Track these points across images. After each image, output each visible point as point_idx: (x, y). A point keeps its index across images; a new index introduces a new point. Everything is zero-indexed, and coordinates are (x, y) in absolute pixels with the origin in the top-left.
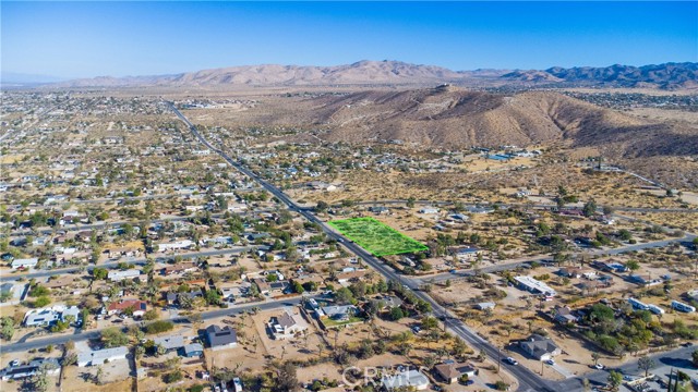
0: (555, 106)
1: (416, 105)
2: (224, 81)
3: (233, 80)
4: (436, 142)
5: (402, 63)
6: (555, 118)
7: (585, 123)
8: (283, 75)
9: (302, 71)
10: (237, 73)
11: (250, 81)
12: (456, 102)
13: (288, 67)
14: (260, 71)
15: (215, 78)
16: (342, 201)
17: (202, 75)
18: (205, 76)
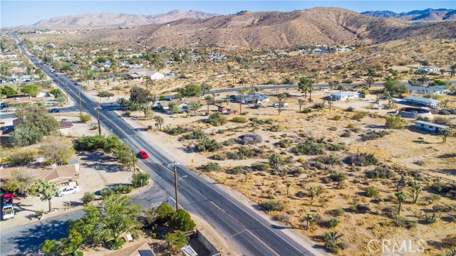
0: (342, 17)
1: (225, 22)
4: (254, 44)
5: (202, 12)
6: (345, 25)
7: (371, 27)
8: (118, 20)
9: (131, 17)
10: (82, 18)
11: (91, 23)
12: (257, 20)
13: (121, 15)
14: (100, 17)
15: (64, 22)
16: (178, 90)
17: (54, 20)
18: (56, 21)
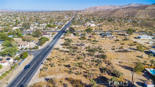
2: (95, 9)
3: (97, 9)
8: (109, 7)
9: (114, 7)
10: (98, 7)
11: (101, 9)
18: (91, 8)
